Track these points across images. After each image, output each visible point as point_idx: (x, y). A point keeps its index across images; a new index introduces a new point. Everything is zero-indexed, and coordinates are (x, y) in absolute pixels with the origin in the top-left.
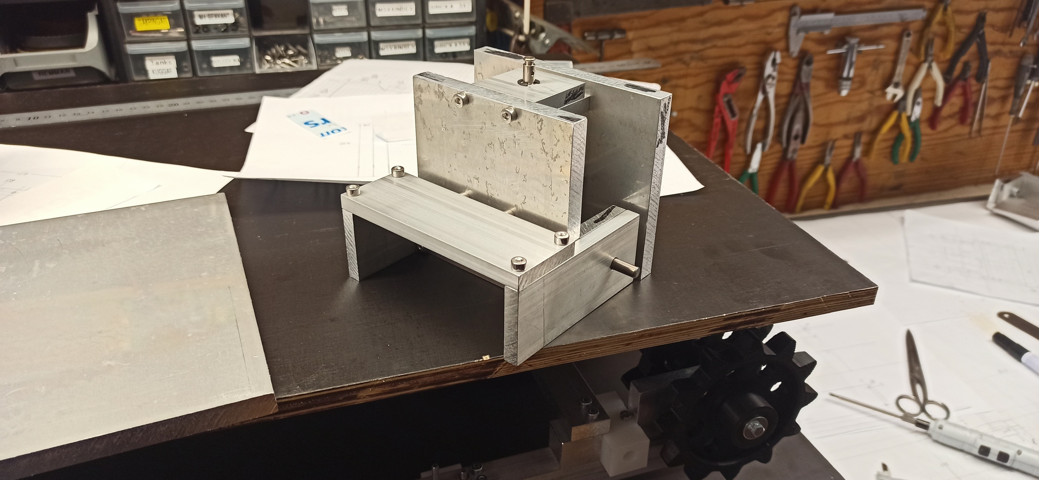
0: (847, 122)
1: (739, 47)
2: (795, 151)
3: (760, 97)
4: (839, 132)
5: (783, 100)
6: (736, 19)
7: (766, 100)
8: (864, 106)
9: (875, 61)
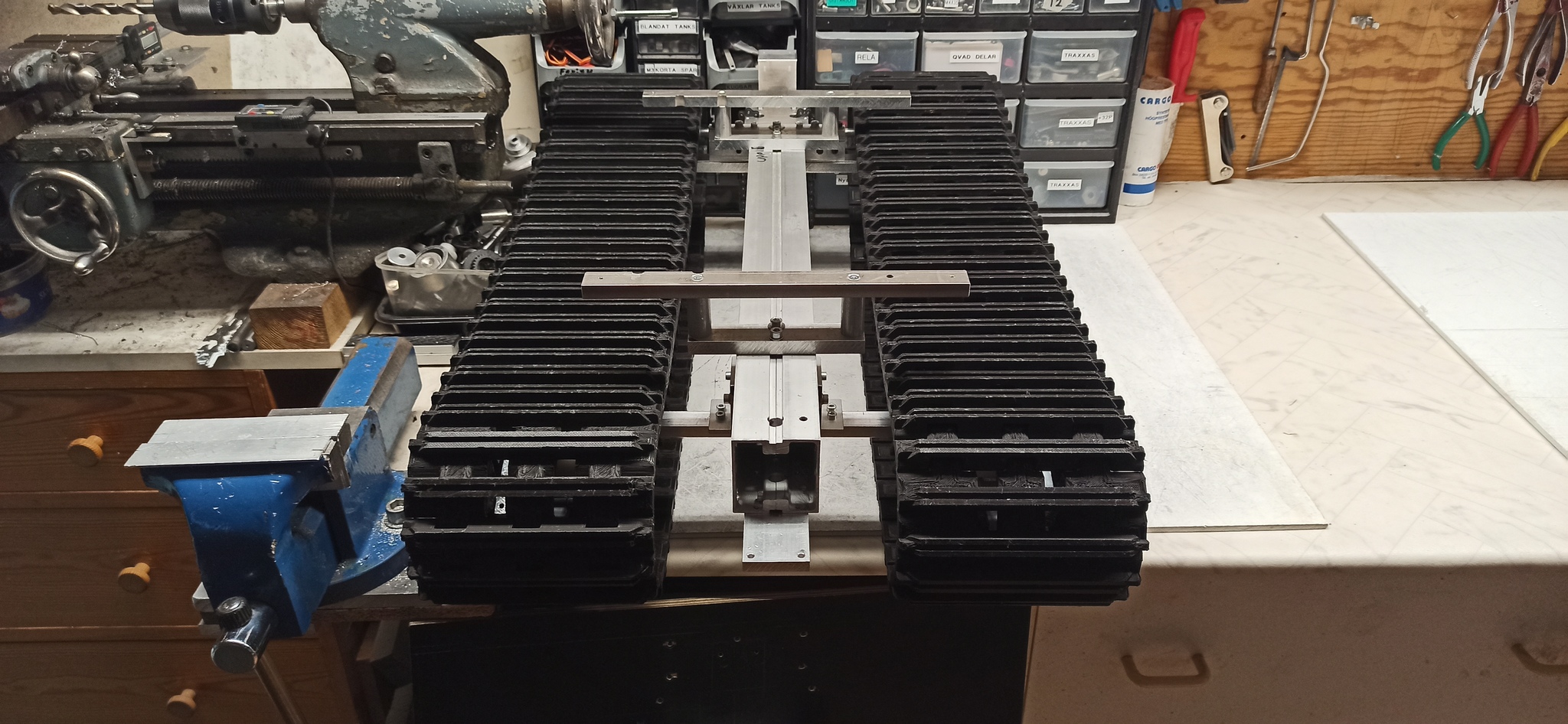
2: (1536, 91)
3: (1497, 15)
5: (1530, 23)
7: (1504, 18)
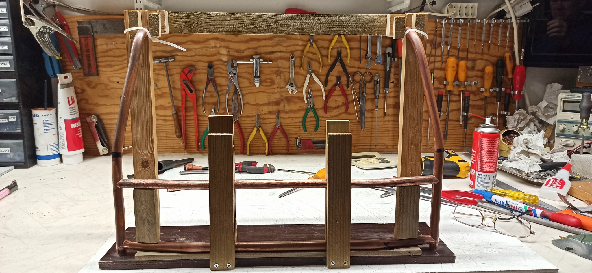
0: (269, 104)
1: (192, 56)
4: (265, 110)
6: (187, 42)
8: (278, 96)
9: (277, 71)
